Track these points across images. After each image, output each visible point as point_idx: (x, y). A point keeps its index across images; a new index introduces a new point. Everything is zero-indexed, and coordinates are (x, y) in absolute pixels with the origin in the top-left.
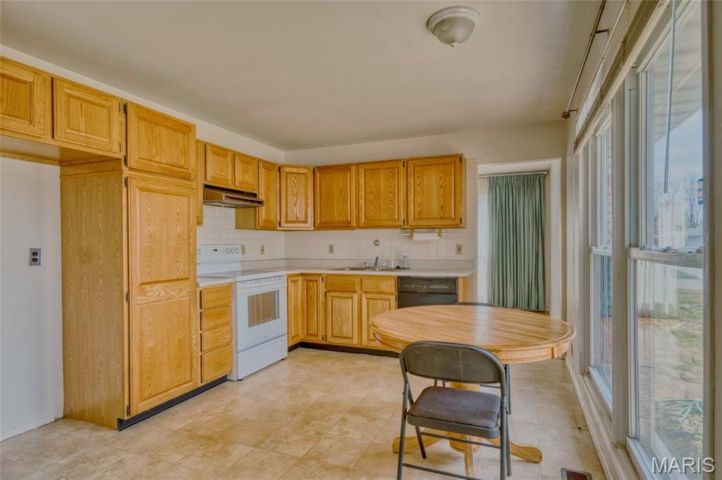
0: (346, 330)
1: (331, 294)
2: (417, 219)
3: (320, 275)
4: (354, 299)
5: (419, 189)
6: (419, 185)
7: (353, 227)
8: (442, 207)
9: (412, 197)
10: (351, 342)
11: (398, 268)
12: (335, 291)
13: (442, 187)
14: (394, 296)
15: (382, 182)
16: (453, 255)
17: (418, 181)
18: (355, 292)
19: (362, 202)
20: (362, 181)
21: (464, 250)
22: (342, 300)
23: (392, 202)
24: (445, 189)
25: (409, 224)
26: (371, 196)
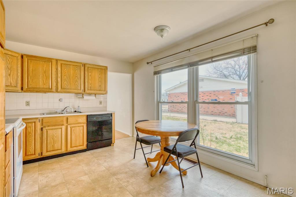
0: (57, 146)
1: (46, 128)
2: (89, 90)
3: (37, 118)
4: (62, 129)
5: (90, 77)
6: (90, 76)
7: (53, 91)
8: (100, 86)
9: (87, 80)
10: (61, 152)
11: (75, 111)
12: (49, 126)
13: (100, 78)
14: (85, 124)
15: (72, 72)
16: (98, 105)
17: (90, 74)
18: (63, 125)
19: (59, 80)
20: (59, 69)
21: (102, 103)
22: (54, 131)
23: (76, 81)
24: (101, 79)
25: (86, 92)
26: (65, 77)
